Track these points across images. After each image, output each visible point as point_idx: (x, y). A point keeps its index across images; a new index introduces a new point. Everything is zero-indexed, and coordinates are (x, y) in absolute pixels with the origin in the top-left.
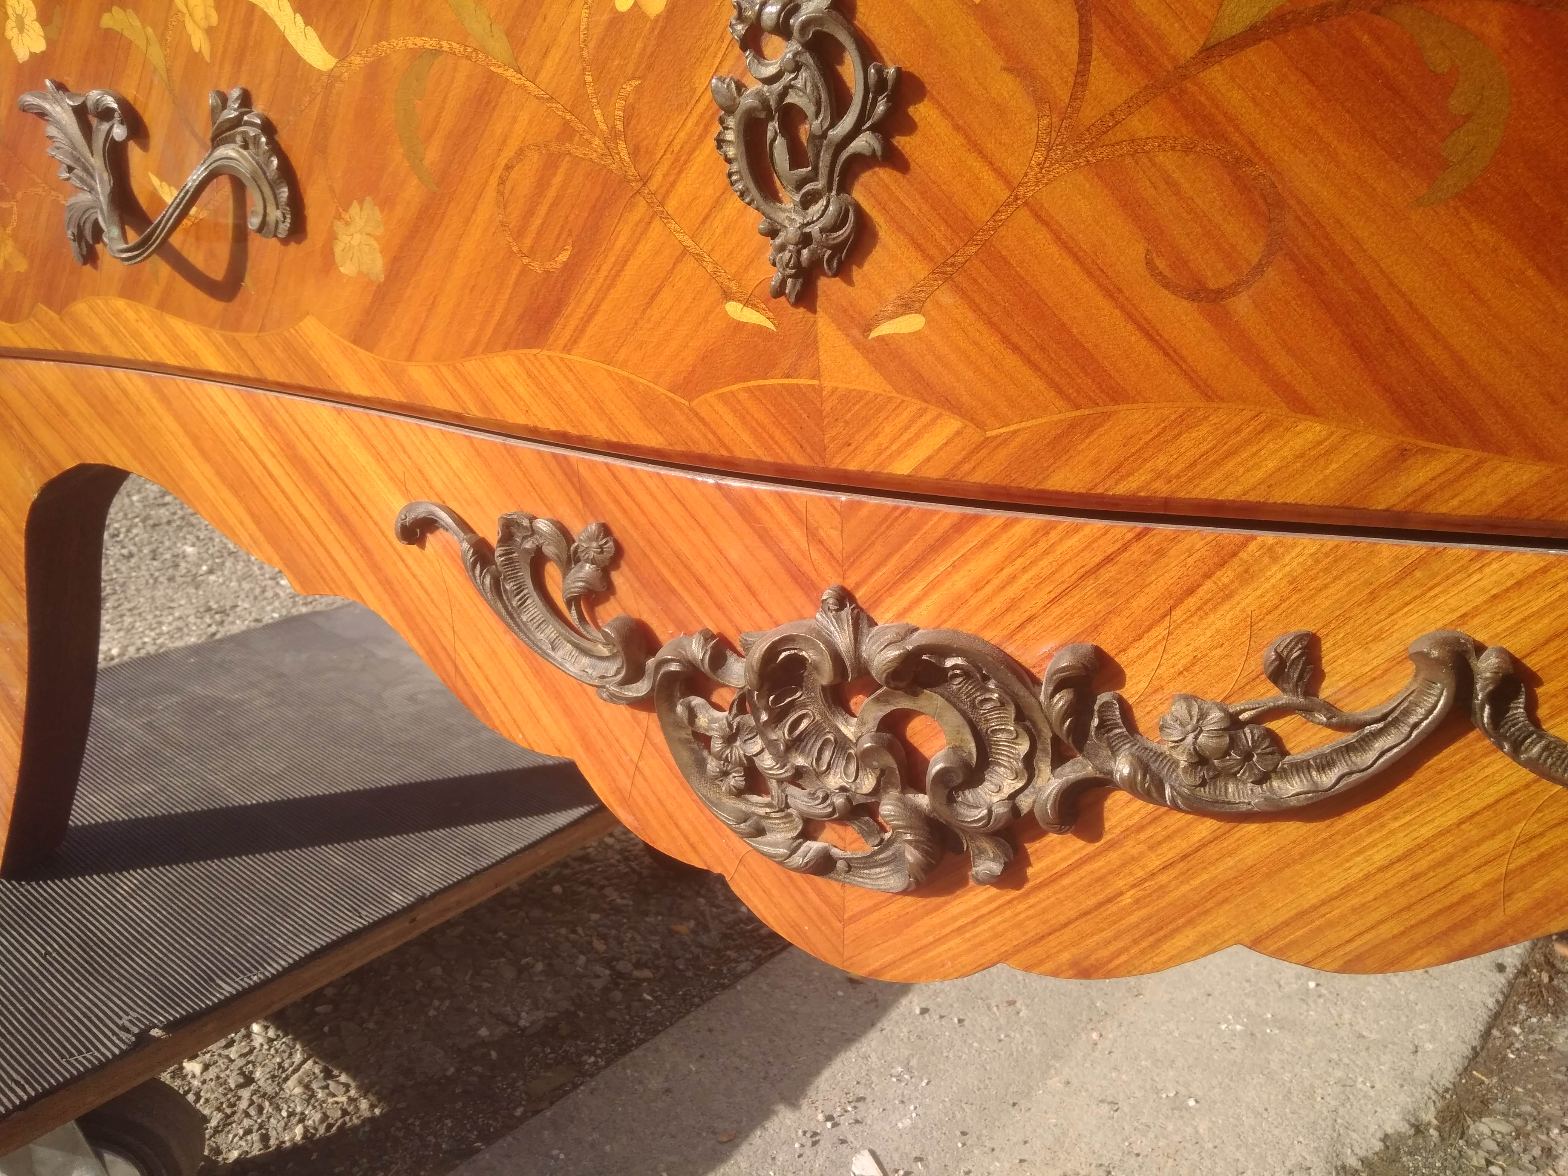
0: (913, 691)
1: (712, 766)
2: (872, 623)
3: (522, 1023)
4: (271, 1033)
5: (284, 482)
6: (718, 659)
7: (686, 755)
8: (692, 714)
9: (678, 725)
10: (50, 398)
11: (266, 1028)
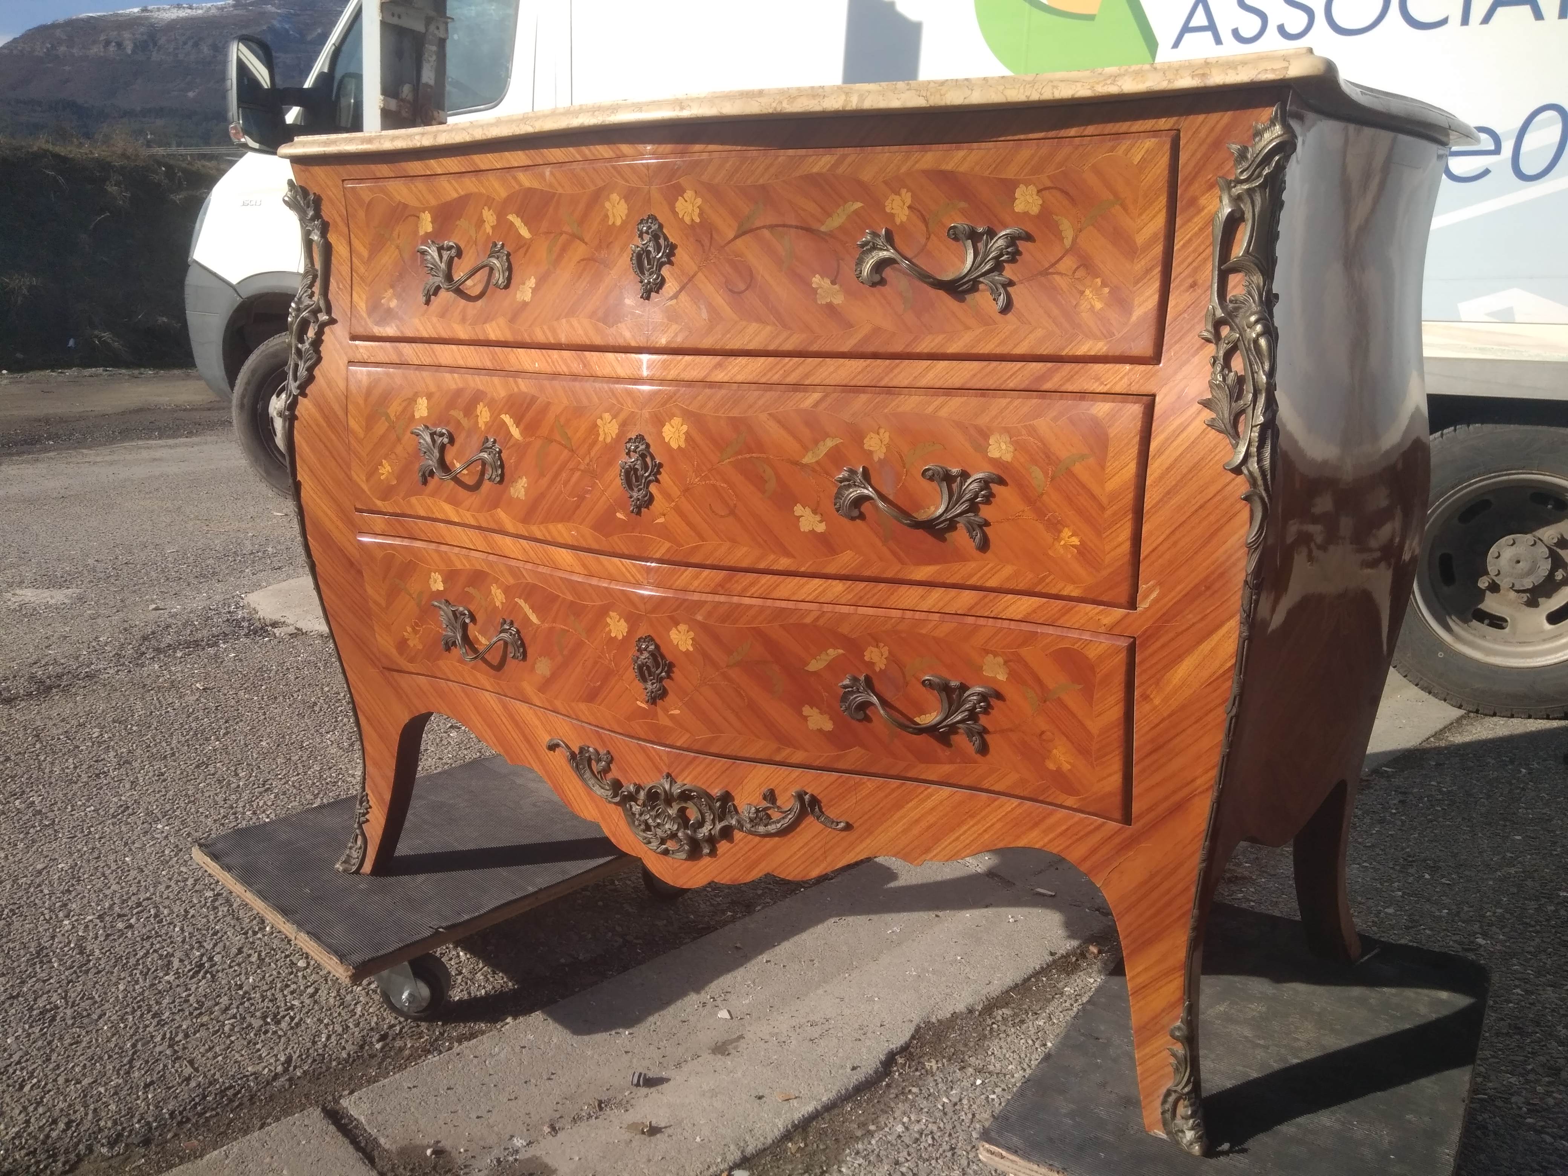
0: (686, 801)
1: (637, 823)
2: (676, 782)
3: (580, 958)
4: (468, 956)
5: (509, 726)
6: (638, 791)
7: (629, 819)
8: (631, 807)
9: (627, 810)
10: (420, 688)
11: (466, 954)
